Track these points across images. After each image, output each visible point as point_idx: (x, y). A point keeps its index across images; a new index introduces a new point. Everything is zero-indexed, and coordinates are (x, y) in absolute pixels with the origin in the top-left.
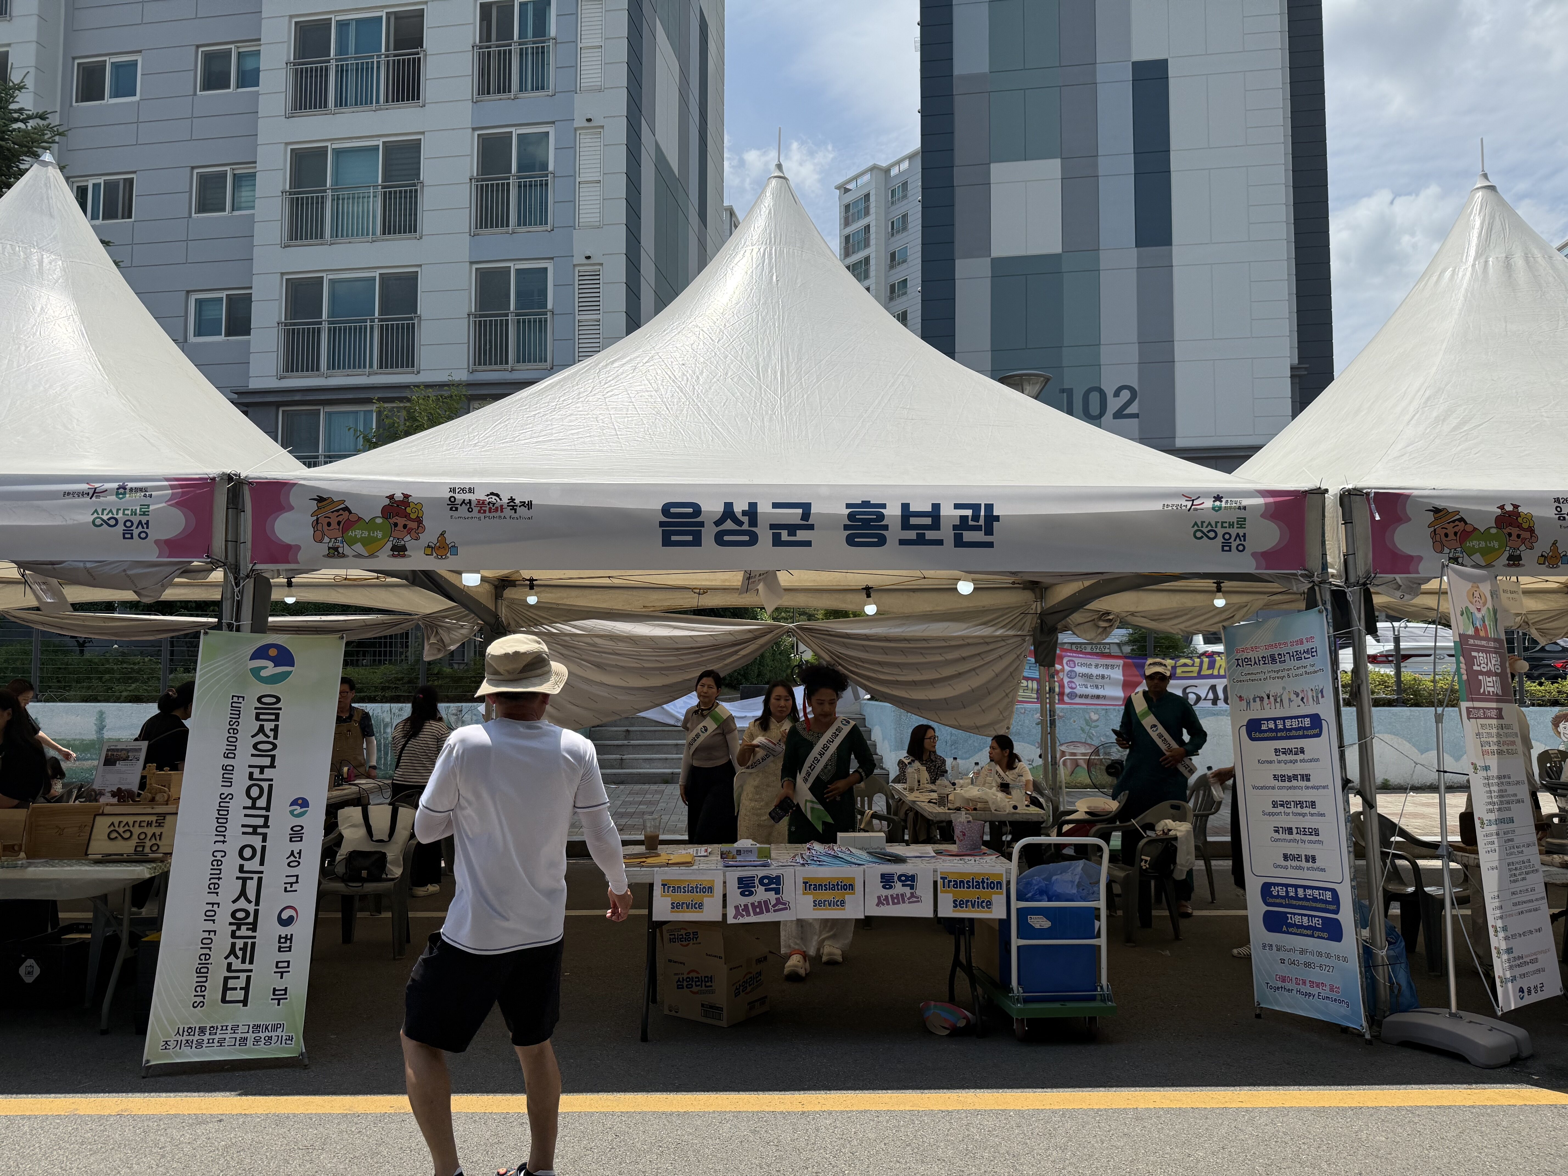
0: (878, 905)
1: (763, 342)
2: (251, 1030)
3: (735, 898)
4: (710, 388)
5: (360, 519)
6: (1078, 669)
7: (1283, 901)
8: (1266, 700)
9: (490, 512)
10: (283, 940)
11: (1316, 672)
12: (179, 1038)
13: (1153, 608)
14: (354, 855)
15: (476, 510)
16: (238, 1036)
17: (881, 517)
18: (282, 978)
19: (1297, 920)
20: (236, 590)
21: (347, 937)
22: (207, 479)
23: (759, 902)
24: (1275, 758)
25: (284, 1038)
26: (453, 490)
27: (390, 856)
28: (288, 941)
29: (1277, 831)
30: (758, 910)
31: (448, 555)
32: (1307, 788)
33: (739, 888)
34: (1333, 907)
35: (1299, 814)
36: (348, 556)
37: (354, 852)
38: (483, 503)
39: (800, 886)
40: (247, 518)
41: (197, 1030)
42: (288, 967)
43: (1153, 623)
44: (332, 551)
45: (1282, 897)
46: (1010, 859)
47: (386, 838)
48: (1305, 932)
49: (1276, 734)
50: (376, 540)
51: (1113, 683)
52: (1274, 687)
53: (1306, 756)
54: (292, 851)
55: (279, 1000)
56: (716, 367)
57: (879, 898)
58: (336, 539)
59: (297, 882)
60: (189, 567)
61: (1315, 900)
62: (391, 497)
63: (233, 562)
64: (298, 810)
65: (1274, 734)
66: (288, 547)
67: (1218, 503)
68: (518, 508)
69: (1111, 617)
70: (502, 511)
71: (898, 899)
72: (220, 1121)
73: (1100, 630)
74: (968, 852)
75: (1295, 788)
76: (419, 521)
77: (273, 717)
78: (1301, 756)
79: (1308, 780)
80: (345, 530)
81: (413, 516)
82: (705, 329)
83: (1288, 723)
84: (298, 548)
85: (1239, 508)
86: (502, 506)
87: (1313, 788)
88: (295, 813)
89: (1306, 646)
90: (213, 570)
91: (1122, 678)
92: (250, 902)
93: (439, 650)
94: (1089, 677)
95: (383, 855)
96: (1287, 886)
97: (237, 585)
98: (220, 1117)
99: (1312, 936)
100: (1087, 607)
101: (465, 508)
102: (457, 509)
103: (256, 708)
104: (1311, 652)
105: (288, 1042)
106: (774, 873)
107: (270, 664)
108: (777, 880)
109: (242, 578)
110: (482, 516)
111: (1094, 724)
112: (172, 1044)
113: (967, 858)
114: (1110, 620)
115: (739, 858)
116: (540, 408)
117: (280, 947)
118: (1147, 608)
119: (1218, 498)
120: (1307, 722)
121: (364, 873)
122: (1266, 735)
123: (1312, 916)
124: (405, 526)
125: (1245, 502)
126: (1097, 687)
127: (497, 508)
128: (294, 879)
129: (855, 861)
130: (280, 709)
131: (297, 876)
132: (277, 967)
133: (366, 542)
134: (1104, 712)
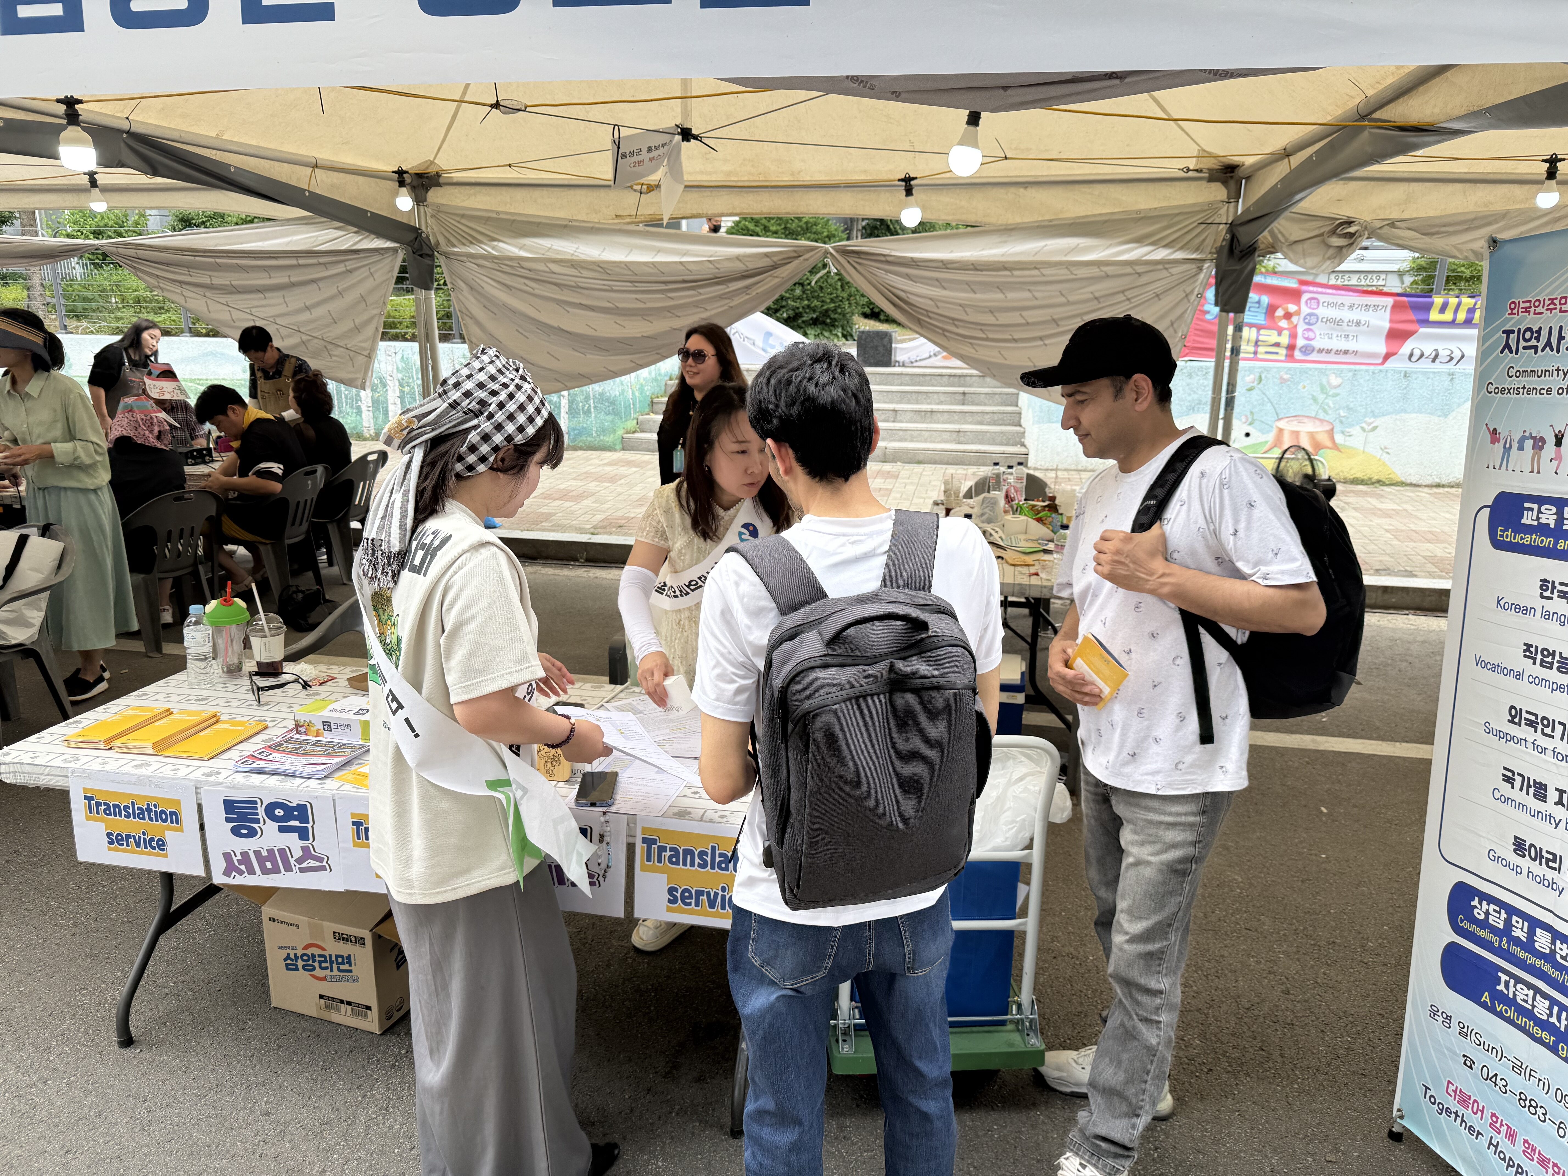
6: (1322, 312)
7: (1495, 940)
13: (1431, 213)
19: (1523, 994)
24: (1540, 604)
29: (1509, 781)
30: (268, 865)
33: (228, 820)
39: (348, 829)
45: (1494, 930)
48: (1537, 1031)
51: (1373, 332)
69: (1352, 229)
73: (1331, 252)
91: (1387, 325)
94: (1338, 323)
96: (1511, 911)
106: (294, 799)
111: (1332, 392)
114: (1351, 235)
118: (1422, 214)
126: (1347, 337)
134: (1351, 374)
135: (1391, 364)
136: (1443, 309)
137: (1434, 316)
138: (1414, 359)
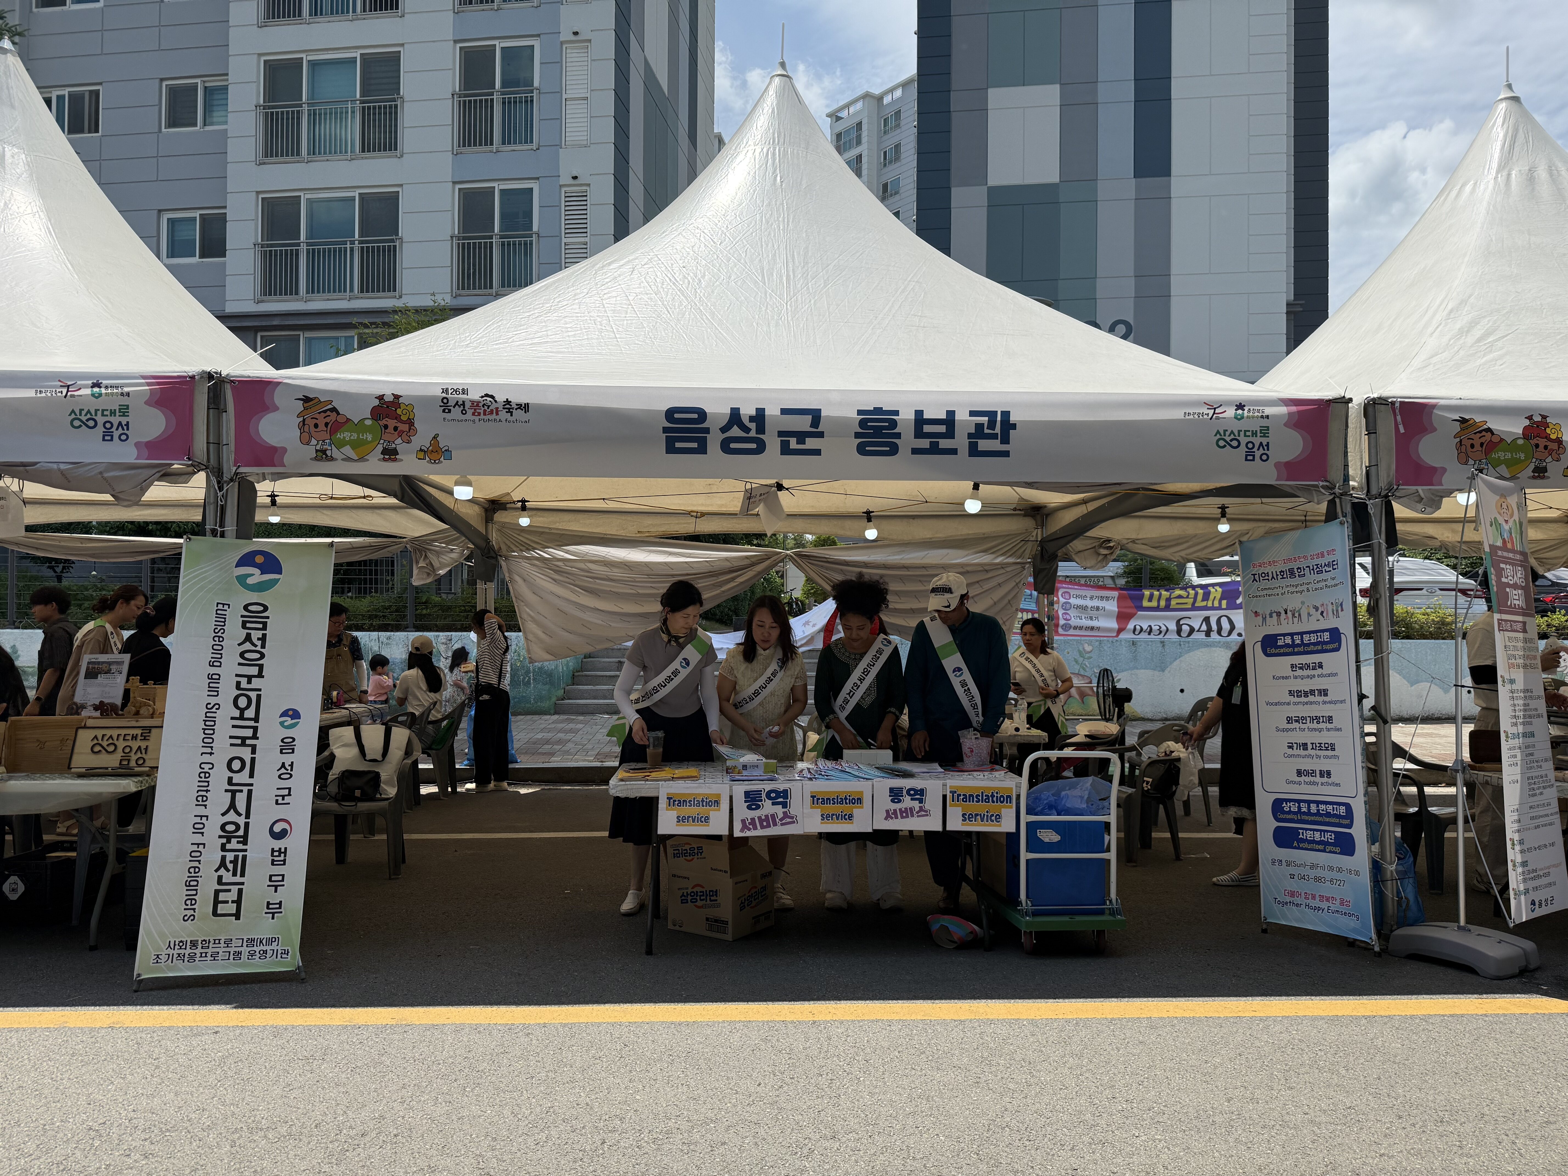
0: (886, 819)
1: (767, 245)
2: (245, 944)
3: (742, 811)
4: (713, 292)
5: (348, 420)
6: (1073, 601)
7: (1295, 817)
8: (1283, 615)
9: (485, 414)
10: (276, 854)
11: (1336, 585)
12: (171, 952)
13: (1154, 536)
14: (348, 775)
15: (470, 412)
16: (232, 950)
17: (894, 424)
18: (276, 891)
19: (1309, 835)
20: (220, 494)
21: (341, 858)
22: (185, 377)
23: (767, 816)
24: (1291, 674)
25: (280, 952)
26: (445, 391)
27: (384, 776)
28: (282, 855)
29: (1290, 747)
30: (765, 824)
31: (442, 459)
32: (1325, 703)
33: (746, 802)
34: (1347, 822)
35: (1315, 730)
36: (336, 459)
37: (347, 771)
38: (477, 405)
39: (808, 800)
40: (229, 419)
41: (189, 943)
42: (283, 880)
43: (1154, 550)
44: (320, 454)
45: (1295, 813)
46: (1020, 775)
47: (379, 758)
48: (1318, 847)
49: (1292, 650)
50: (365, 442)
51: (1107, 614)
52: (1293, 602)
53: (1325, 671)
54: (283, 763)
55: (273, 914)
56: (719, 270)
57: (887, 811)
58: (323, 441)
59: (289, 795)
60: (169, 470)
61: (1328, 815)
62: (381, 398)
63: (216, 465)
64: (289, 721)
65: (1291, 650)
66: (274, 449)
67: (1240, 412)
68: (514, 411)
69: (1111, 544)
70: (497, 414)
71: (907, 813)
72: (216, 1033)
73: (1101, 557)
74: (976, 768)
75: (1311, 703)
76: (410, 423)
77: (260, 626)
78: (1319, 671)
79: (1326, 695)
80: (333, 432)
81: (404, 418)
82: (706, 231)
83: (1306, 638)
84: (284, 450)
85: (1262, 417)
86: (497, 409)
87: (1330, 702)
88: (286, 724)
89: (1328, 559)
90: (195, 473)
91: (1116, 609)
92: (239, 815)
93: (428, 574)
94: (1084, 608)
95: (377, 775)
96: (1299, 801)
97: (221, 489)
98: (217, 1029)
99: (1324, 851)
100: (1088, 534)
101: (458, 410)
102: (450, 411)
103: (242, 616)
104: (1332, 565)
105: (284, 956)
106: (781, 787)
107: (257, 571)
108: (785, 794)
109: (226, 482)
110: (477, 418)
111: (1088, 655)
112: (164, 958)
113: (975, 773)
114: (1111, 548)
115: (745, 773)
116: (535, 309)
117: (273, 861)
118: (1149, 536)
119: (1240, 407)
120: (1326, 636)
121: (358, 793)
122: (1282, 651)
123: (1325, 831)
124: (396, 429)
125: (1269, 411)
126: (1091, 618)
127: (492, 410)
128: (286, 792)
129: (863, 776)
130: (268, 618)
131: (290, 789)
132: (270, 880)
133: (355, 445)
134: (1097, 643)
135: (1123, 636)
136: (1150, 600)
137: (1146, 603)
138: (1137, 633)
